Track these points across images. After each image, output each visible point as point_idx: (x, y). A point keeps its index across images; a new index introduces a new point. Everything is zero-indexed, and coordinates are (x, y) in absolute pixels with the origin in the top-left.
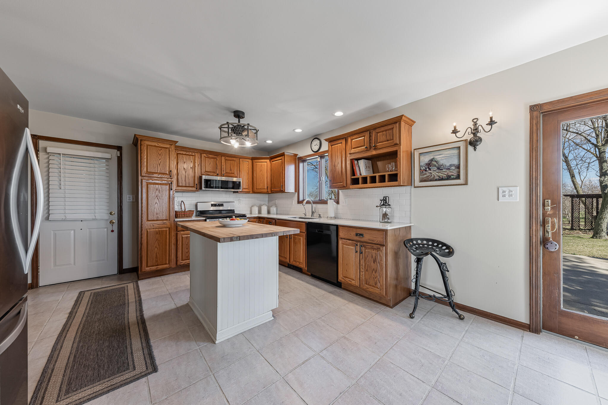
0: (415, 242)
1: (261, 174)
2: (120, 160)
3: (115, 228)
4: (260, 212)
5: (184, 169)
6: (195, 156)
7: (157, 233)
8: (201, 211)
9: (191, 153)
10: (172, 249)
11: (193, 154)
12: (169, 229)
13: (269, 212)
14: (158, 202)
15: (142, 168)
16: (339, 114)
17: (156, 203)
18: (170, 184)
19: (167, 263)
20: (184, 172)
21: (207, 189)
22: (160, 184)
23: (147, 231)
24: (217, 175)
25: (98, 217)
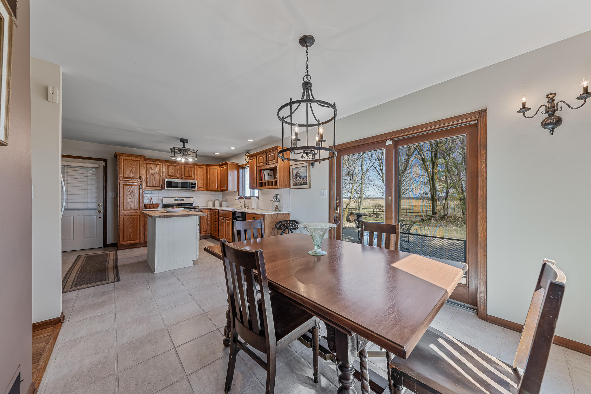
0: (283, 223)
1: (213, 177)
2: (105, 168)
3: (102, 215)
4: (214, 205)
5: (152, 174)
6: (160, 164)
7: (130, 219)
8: (165, 204)
9: (157, 163)
10: (141, 230)
11: (159, 163)
12: (139, 216)
13: (221, 206)
14: (131, 198)
15: (120, 175)
16: (251, 141)
17: (130, 198)
18: (140, 185)
19: (138, 239)
20: (152, 176)
21: (168, 188)
22: (133, 185)
23: (123, 217)
24: (178, 178)
25: (90, 207)
